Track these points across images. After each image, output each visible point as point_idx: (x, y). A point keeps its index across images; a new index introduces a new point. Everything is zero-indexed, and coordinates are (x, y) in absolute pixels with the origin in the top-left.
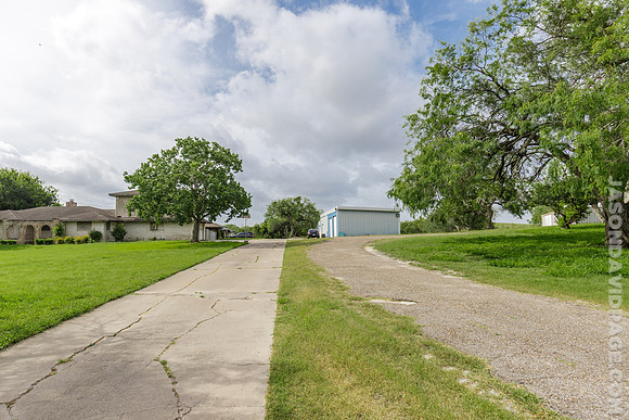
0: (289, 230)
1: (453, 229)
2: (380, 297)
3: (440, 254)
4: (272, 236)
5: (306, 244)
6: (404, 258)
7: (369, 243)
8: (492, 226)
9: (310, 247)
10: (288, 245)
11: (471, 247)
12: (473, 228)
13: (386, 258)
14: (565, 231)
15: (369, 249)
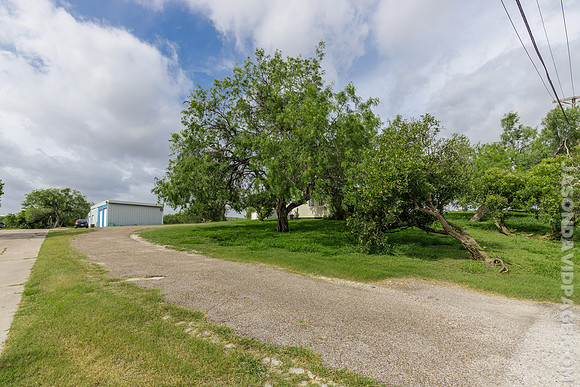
0: (54, 220)
1: (201, 221)
2: (135, 276)
3: (188, 239)
4: (32, 226)
5: (72, 234)
6: (162, 243)
7: (135, 232)
8: (225, 219)
9: (75, 237)
10: (49, 236)
11: (210, 233)
12: (214, 220)
13: (148, 244)
14: (261, 223)
15: (134, 237)
